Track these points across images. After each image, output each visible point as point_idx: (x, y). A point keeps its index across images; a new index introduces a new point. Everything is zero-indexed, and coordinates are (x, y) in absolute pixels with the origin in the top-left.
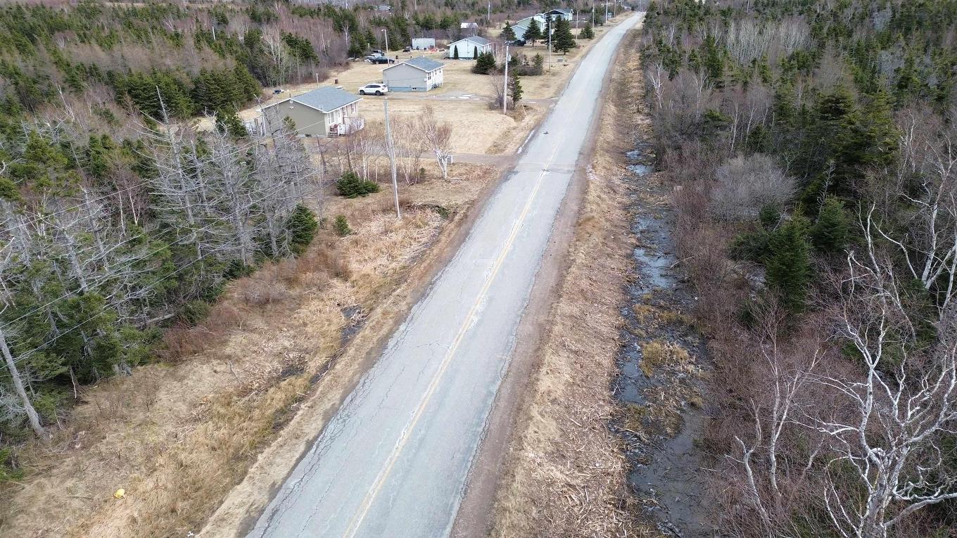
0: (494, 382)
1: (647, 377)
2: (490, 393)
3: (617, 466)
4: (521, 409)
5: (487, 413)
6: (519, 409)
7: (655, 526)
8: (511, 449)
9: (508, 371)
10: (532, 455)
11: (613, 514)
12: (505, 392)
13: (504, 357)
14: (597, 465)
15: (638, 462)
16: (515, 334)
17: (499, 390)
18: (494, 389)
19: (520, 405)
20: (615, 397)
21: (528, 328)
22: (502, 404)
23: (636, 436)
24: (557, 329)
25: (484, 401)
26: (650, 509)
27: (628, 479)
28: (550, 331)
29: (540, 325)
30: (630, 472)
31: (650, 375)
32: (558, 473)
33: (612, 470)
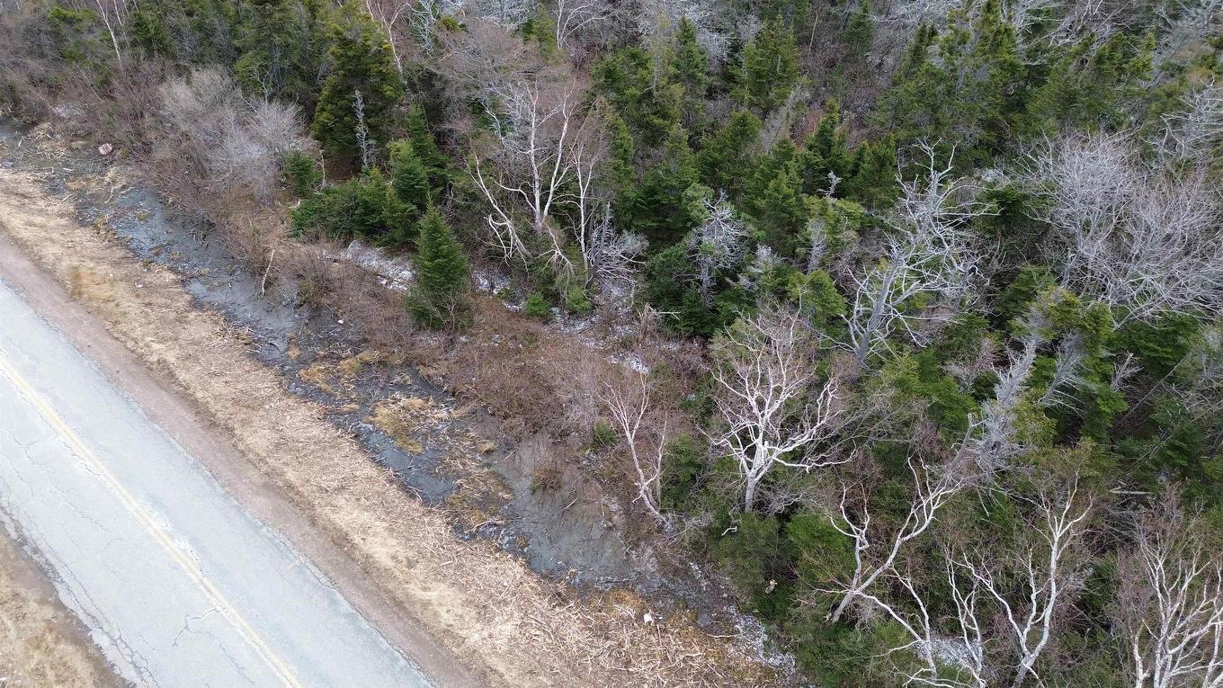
0: (334, 602)
1: (420, 454)
2: (348, 616)
3: (516, 569)
4: (402, 602)
5: (381, 639)
6: (399, 604)
7: (597, 590)
8: (454, 649)
9: (325, 574)
10: (476, 636)
11: (568, 614)
12: (359, 599)
13: (297, 562)
14: (505, 584)
15: (522, 548)
16: (260, 523)
17: (352, 604)
18: (345, 607)
19: (394, 599)
20: (426, 502)
21: (263, 502)
22: (376, 615)
23: (489, 524)
24: (291, 476)
25: (360, 630)
26: (577, 580)
27: (533, 570)
28: (290, 487)
29: (265, 486)
30: (530, 565)
31: (420, 450)
32: (505, 628)
33: (519, 576)
